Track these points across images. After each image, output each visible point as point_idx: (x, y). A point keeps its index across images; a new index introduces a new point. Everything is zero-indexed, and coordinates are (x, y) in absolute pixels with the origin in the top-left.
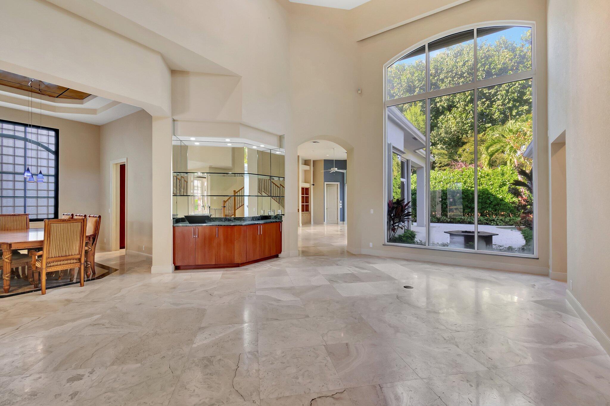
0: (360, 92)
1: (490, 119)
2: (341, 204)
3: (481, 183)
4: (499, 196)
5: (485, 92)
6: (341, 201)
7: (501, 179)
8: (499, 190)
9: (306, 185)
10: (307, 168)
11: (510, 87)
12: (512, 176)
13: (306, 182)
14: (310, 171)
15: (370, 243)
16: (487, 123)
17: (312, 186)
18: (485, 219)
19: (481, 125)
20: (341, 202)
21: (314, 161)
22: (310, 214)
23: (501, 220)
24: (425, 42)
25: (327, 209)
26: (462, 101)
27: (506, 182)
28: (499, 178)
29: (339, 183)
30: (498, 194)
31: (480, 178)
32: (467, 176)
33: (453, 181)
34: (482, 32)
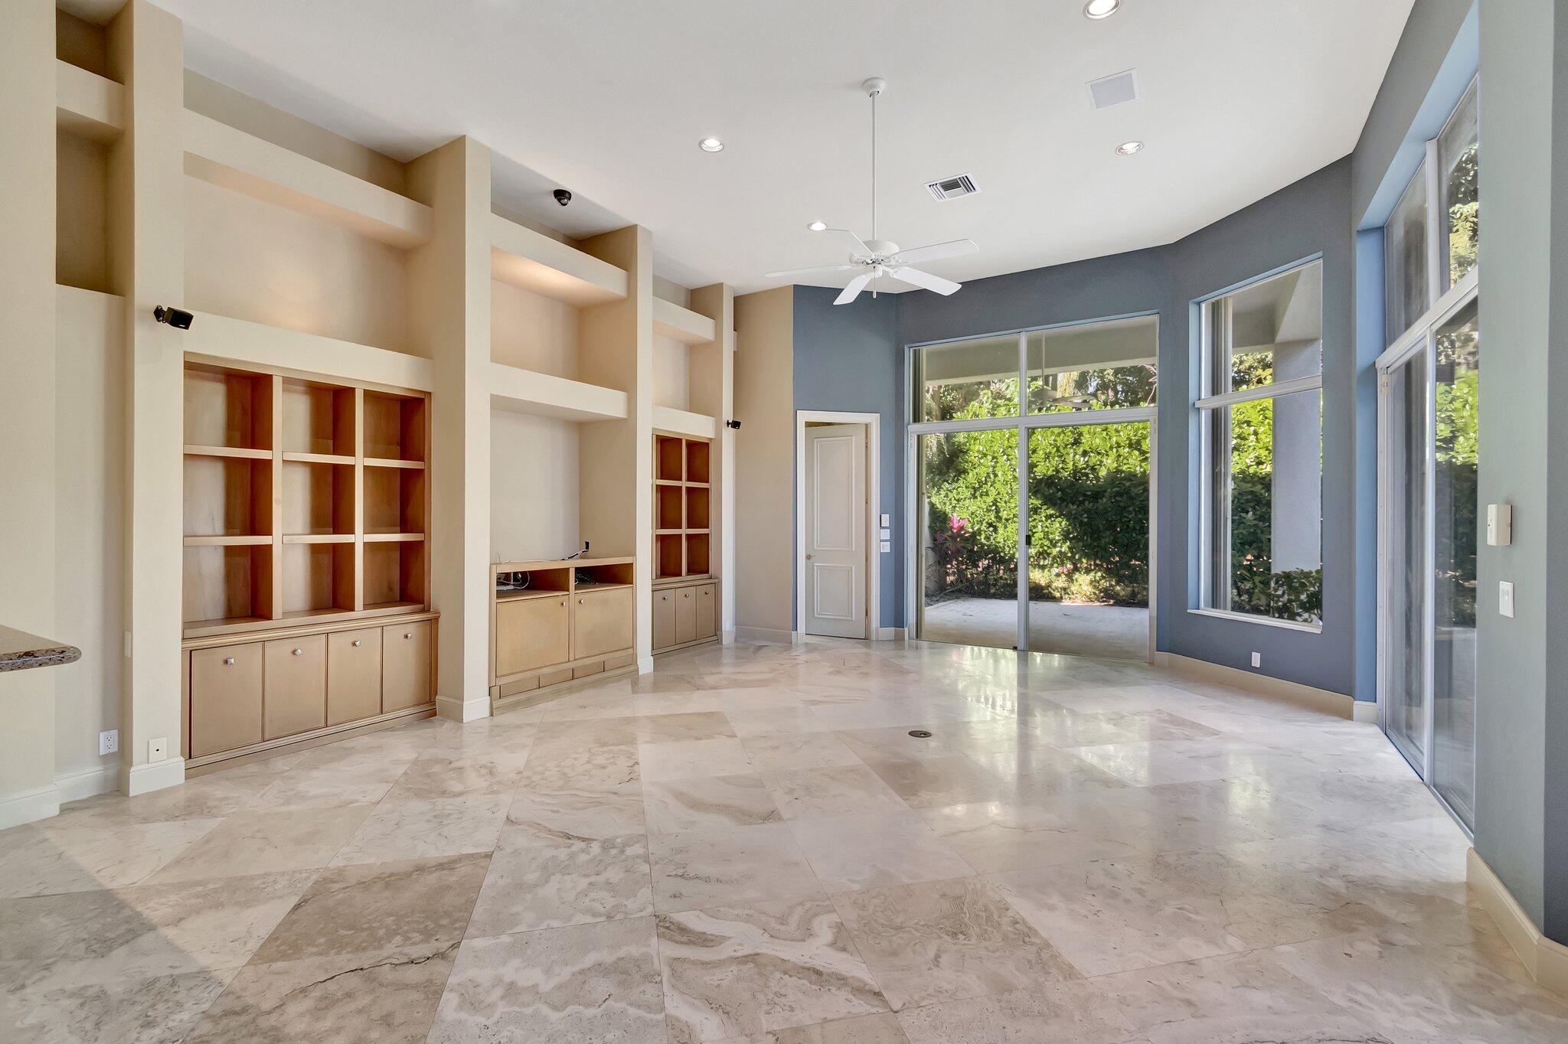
2: (886, 534)
6: (886, 518)
9: (693, 426)
10: (699, 326)
13: (695, 403)
14: (714, 347)
17: (728, 434)
20: (886, 522)
21: (739, 301)
22: (717, 585)
25: (808, 557)
29: (873, 419)
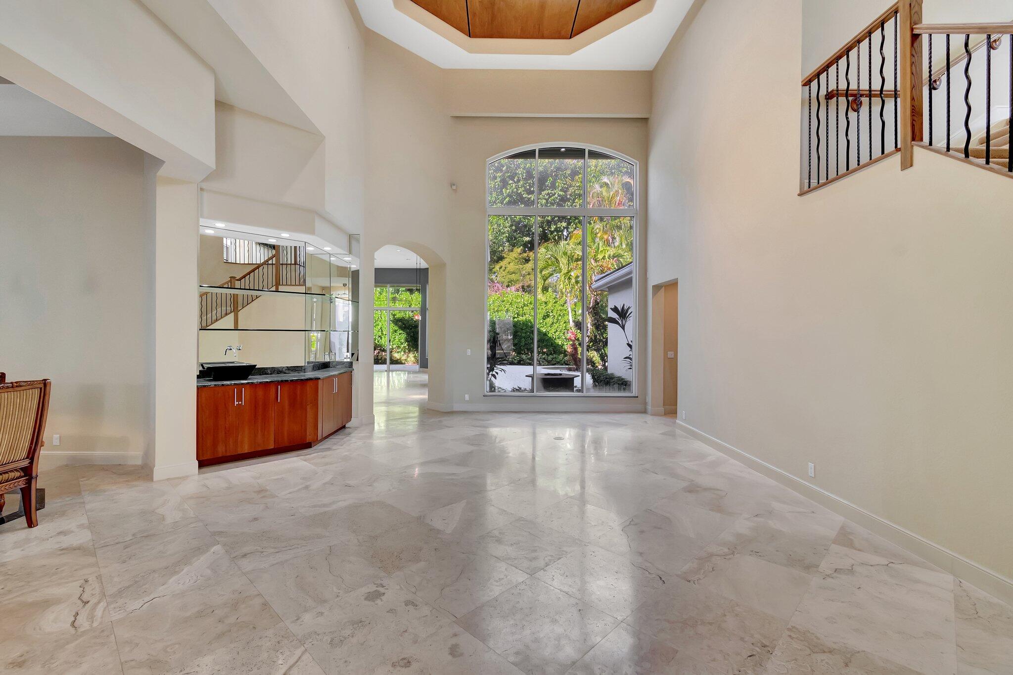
0: (454, 187)
1: (527, 231)
3: (525, 312)
4: (543, 329)
5: (524, 196)
7: (545, 309)
8: (543, 322)
11: (550, 197)
12: (555, 306)
15: (466, 395)
16: (525, 236)
18: (528, 359)
19: (520, 237)
23: (544, 359)
24: (537, 147)
26: (498, 202)
27: (549, 312)
28: (543, 307)
30: (541, 327)
31: (523, 306)
32: (509, 303)
33: (494, 309)
34: (594, 155)
